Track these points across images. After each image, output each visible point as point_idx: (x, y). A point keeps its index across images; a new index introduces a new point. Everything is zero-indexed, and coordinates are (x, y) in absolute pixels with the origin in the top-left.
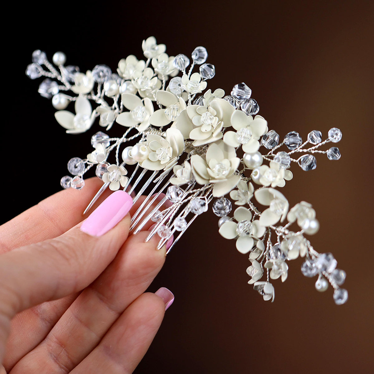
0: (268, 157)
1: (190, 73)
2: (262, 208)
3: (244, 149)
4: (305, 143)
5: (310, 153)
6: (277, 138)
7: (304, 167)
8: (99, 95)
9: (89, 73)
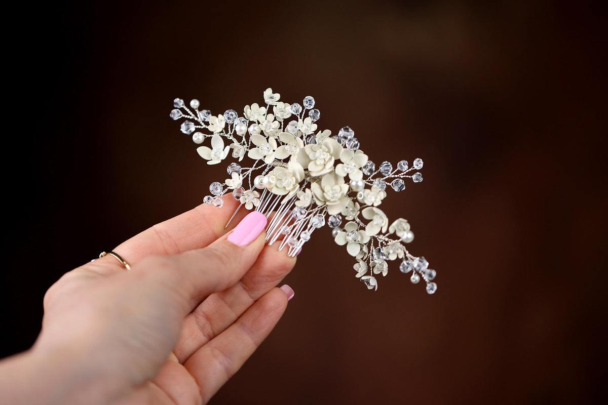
0: (368, 182)
1: (302, 117)
2: (366, 222)
3: (350, 177)
4: (396, 170)
5: (400, 178)
6: (374, 167)
7: (396, 189)
8: (230, 133)
9: (220, 116)
